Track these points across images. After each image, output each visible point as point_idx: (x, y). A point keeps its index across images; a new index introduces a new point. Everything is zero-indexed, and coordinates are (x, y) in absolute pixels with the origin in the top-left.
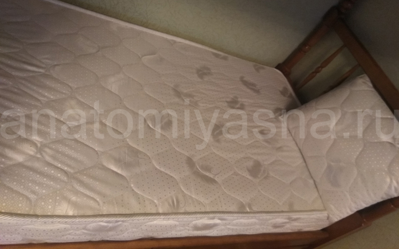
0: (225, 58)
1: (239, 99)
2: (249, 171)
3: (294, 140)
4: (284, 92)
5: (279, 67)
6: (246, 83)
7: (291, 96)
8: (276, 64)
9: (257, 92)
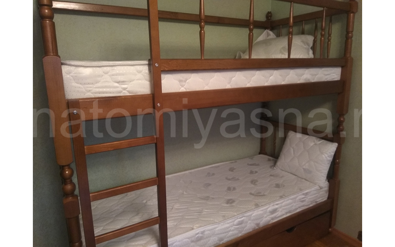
0: (236, 162)
1: (253, 170)
2: (275, 187)
3: (286, 172)
4: (269, 160)
5: (260, 153)
6: (251, 165)
7: (273, 160)
8: (258, 154)
9: (258, 165)
